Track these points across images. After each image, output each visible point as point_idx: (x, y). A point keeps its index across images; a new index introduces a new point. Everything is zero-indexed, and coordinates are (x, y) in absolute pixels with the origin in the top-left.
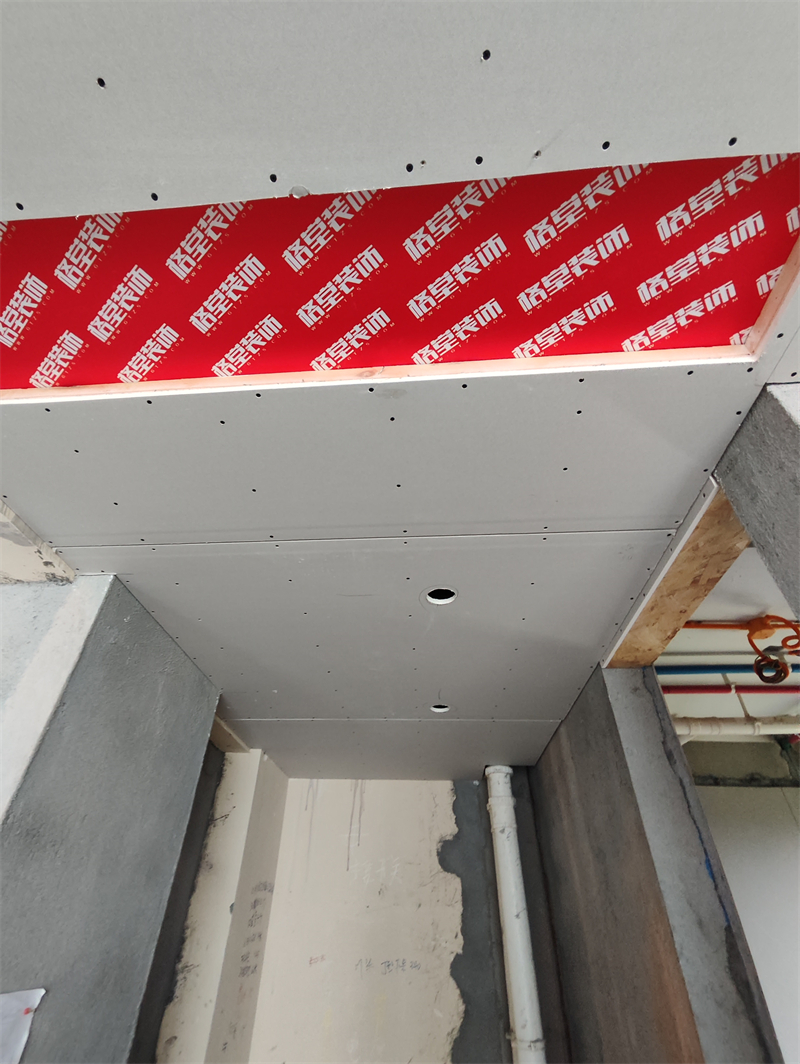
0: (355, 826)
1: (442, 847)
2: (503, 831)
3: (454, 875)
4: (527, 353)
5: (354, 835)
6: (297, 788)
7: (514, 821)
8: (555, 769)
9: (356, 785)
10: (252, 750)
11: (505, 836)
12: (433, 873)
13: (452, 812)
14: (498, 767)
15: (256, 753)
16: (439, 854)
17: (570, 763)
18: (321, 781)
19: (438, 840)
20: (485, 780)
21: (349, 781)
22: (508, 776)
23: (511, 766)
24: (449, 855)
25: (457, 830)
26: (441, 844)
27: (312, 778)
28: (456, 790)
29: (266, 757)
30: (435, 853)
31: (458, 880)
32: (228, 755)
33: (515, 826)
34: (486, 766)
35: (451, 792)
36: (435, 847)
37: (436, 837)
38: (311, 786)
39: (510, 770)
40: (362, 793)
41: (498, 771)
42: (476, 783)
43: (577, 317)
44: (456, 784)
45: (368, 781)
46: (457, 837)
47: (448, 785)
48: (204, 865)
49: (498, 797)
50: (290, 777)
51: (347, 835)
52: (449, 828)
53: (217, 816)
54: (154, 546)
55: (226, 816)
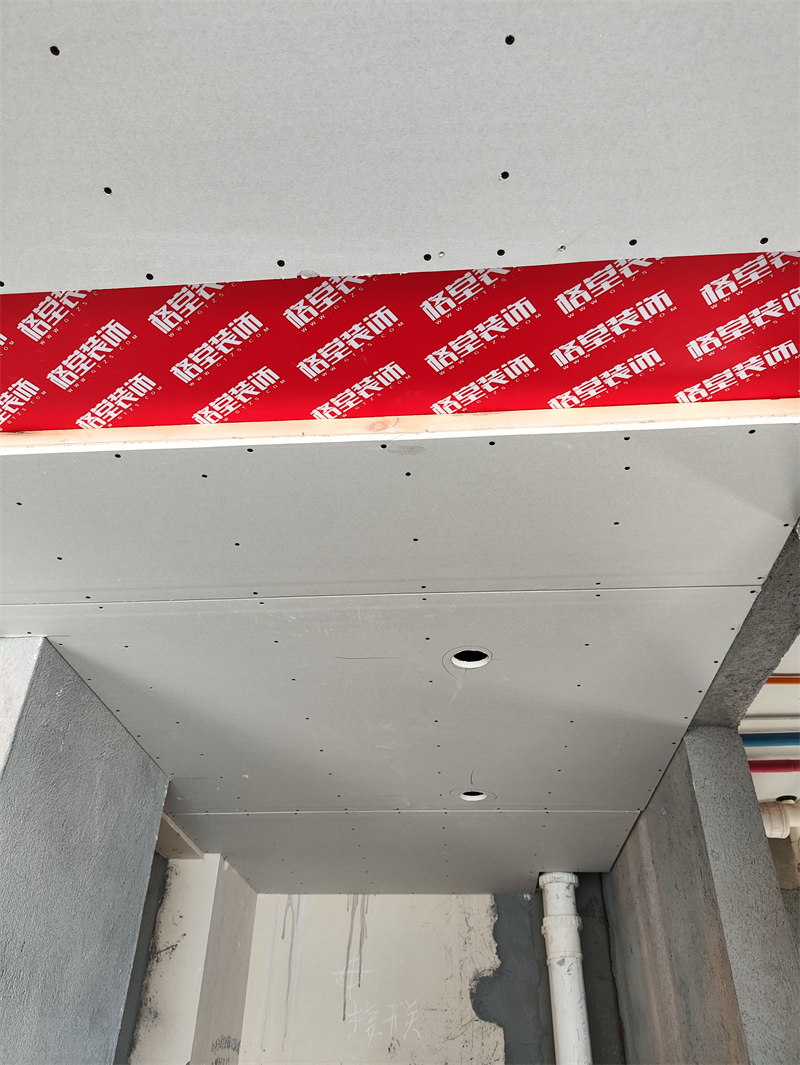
0: (354, 959)
1: (478, 986)
2: (562, 962)
3: (493, 1025)
4: (565, 404)
5: (353, 972)
6: (269, 906)
7: (578, 949)
8: (634, 876)
9: (355, 904)
10: (206, 855)
11: (564, 969)
12: (464, 1023)
13: (492, 938)
14: (557, 875)
15: (213, 859)
16: (472, 996)
17: (650, 868)
18: (303, 896)
19: (471, 976)
20: (539, 892)
21: (344, 897)
22: (572, 887)
23: (575, 873)
24: (486, 997)
25: (499, 962)
26: (474, 983)
27: (290, 893)
28: (497, 908)
29: (226, 865)
30: (468, 995)
31: (500, 1030)
32: (172, 862)
33: (579, 955)
34: (541, 874)
35: (490, 911)
36: (466, 987)
37: (470, 972)
38: (289, 904)
39: (573, 879)
40: (363, 912)
41: (558, 881)
42: (528, 897)
43: (620, 371)
44: (496, 897)
45: (371, 896)
46: (498, 972)
47: (485, 901)
48: (145, 1013)
49: (555, 916)
50: (259, 892)
51: (343, 972)
52: (487, 959)
53: (161, 946)
54: (101, 605)
55: (173, 948)
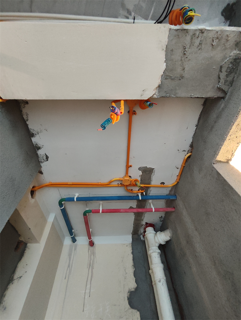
0: (88, 286)
1: (130, 295)
2: (160, 281)
3: (136, 311)
5: (88, 291)
7: (164, 276)
12: (126, 310)
13: (133, 276)
22: (159, 254)
24: (133, 299)
25: (136, 285)
28: (134, 266)
30: (127, 299)
32: (28, 245)
36: (126, 295)
37: (127, 290)
39: (159, 251)
41: (154, 252)
46: (136, 289)
49: (156, 264)
51: (84, 292)
52: (132, 285)
53: (14, 279)
55: (20, 278)
